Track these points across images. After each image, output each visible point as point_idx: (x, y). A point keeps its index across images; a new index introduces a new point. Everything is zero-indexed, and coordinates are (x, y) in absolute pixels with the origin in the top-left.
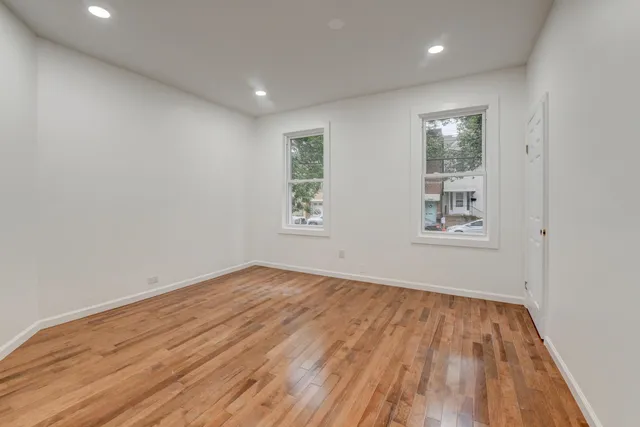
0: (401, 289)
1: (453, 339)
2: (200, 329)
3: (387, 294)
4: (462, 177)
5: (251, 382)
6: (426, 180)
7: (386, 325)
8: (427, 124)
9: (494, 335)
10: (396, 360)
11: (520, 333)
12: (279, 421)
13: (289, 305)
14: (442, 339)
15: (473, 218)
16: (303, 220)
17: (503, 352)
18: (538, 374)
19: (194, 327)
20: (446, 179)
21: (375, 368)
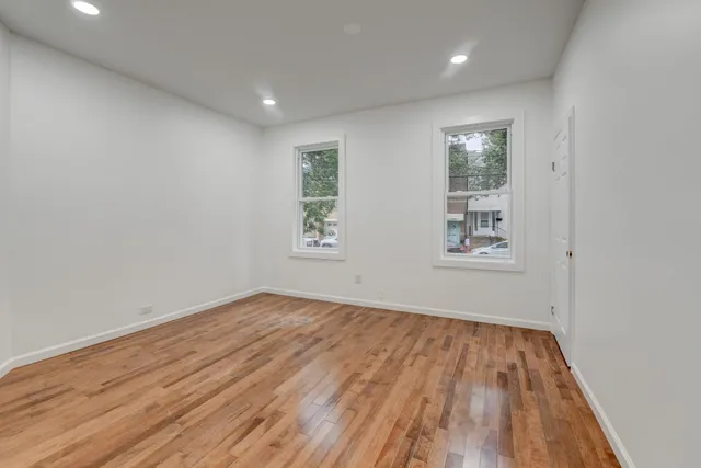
0: (423, 316)
1: (476, 369)
2: (203, 363)
3: (406, 321)
4: (486, 196)
5: (258, 421)
6: (449, 198)
7: (407, 354)
8: (450, 138)
9: (519, 364)
10: (417, 392)
11: (546, 360)
12: (289, 463)
13: (300, 335)
14: (466, 369)
15: (499, 239)
16: (316, 242)
17: (529, 381)
18: (564, 403)
19: (194, 361)
20: (471, 197)
21: (394, 402)
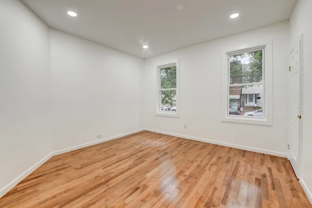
0: (216, 146)
1: (244, 174)
2: (118, 160)
3: (208, 147)
4: (252, 86)
5: (137, 189)
6: (230, 88)
7: (207, 164)
9: (268, 174)
10: (211, 184)
11: (284, 173)
13: (158, 151)
14: (238, 175)
15: (259, 108)
16: (169, 109)
17: (273, 184)
18: (295, 200)
19: (114, 159)
20: (243, 87)
21: (199, 188)
